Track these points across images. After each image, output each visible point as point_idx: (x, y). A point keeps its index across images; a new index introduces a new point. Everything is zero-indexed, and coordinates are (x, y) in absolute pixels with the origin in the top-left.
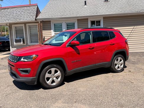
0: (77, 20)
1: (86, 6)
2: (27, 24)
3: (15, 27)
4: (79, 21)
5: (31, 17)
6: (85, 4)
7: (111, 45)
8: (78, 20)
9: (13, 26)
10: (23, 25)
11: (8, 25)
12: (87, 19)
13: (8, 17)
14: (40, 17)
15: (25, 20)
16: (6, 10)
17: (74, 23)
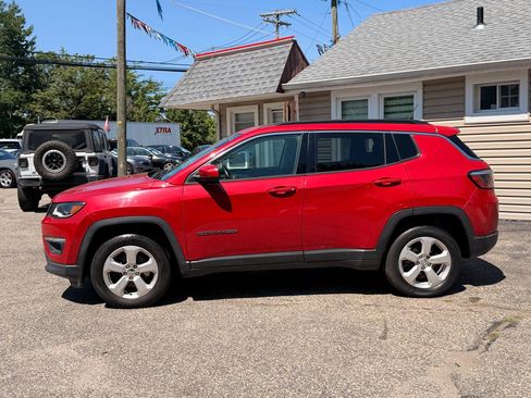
0: (421, 84)
1: (481, 27)
2: (266, 106)
3: (237, 115)
4: (427, 89)
5: (268, 81)
6: (480, 20)
7: (380, 185)
8: (425, 84)
9: (229, 110)
10: (255, 109)
11: (217, 108)
12: (462, 80)
13: (210, 83)
14: (301, 79)
15: (249, 93)
16: (209, 62)
17: (412, 97)
